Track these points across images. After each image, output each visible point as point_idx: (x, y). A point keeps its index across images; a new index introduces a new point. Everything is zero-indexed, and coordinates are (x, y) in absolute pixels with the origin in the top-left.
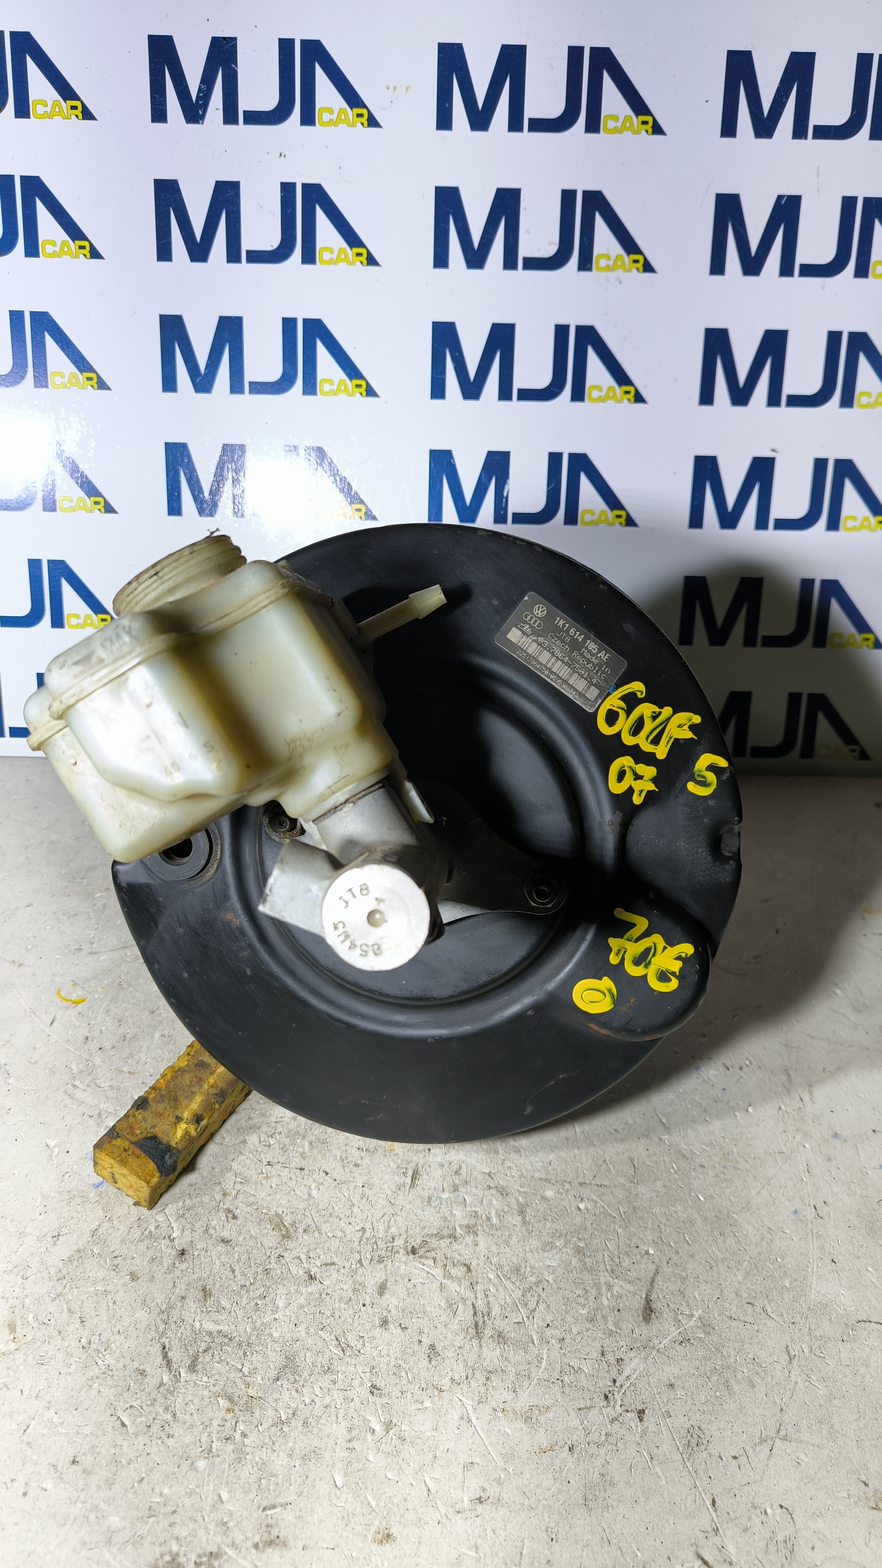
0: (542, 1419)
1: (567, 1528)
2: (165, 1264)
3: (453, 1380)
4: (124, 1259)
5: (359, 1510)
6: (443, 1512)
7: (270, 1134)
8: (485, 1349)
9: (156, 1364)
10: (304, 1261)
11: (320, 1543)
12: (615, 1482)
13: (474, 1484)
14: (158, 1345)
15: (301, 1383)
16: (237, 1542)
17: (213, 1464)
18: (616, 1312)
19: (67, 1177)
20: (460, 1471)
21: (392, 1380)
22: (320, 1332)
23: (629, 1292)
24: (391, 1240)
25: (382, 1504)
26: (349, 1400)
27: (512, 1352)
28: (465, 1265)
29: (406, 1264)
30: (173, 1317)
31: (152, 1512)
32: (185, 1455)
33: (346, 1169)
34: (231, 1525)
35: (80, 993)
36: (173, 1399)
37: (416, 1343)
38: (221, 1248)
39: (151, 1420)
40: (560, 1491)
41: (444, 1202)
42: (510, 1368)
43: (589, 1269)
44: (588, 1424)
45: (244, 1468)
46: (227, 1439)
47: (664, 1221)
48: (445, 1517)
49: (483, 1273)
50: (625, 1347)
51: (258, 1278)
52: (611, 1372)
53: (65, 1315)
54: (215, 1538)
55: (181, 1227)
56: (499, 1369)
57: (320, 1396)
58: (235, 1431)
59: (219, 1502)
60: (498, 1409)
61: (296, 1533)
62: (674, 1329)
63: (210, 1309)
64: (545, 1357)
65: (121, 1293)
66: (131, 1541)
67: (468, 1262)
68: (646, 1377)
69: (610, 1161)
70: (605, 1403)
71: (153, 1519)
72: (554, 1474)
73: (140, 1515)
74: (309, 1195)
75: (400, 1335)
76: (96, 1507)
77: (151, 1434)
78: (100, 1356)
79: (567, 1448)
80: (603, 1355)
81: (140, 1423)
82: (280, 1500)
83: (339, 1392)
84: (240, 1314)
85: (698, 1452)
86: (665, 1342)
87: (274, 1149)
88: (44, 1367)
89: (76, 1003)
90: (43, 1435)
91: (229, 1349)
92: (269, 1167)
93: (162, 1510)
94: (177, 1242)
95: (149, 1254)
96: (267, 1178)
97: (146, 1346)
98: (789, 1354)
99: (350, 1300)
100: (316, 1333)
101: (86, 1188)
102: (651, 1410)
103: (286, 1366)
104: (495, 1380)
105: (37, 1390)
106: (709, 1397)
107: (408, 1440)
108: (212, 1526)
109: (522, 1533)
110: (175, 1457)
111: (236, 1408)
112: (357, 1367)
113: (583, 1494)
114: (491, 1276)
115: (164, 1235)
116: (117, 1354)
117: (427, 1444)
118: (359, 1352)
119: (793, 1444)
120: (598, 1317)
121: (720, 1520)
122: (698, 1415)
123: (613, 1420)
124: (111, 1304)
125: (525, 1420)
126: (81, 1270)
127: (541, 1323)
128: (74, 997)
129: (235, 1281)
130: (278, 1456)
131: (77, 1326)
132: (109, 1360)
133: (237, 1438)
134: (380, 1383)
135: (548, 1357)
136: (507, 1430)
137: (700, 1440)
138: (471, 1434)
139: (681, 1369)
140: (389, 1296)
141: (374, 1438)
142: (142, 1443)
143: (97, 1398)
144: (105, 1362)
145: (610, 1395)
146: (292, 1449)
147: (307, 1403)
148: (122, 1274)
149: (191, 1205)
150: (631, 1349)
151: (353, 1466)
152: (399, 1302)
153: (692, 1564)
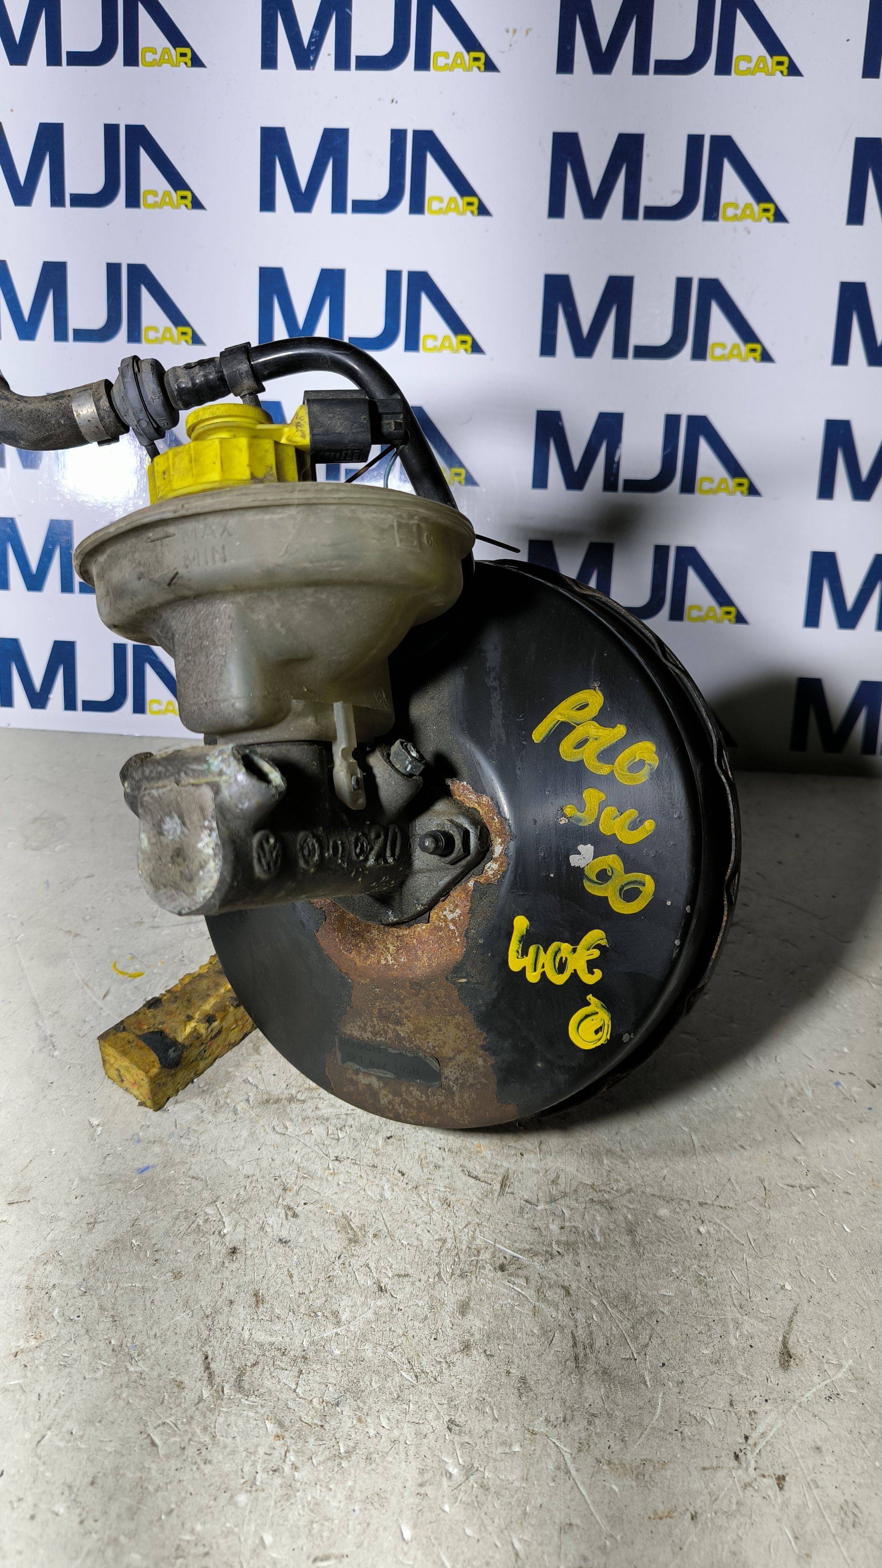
0: (657, 1477)
2: (213, 1263)
3: (547, 1421)
4: (167, 1254)
7: (339, 1126)
8: (587, 1387)
9: (196, 1376)
10: (374, 1270)
12: (750, 1563)
13: (573, 1551)
14: (200, 1354)
15: (365, 1411)
17: (256, 1499)
18: (746, 1354)
19: (108, 1159)
20: (556, 1534)
21: (474, 1416)
22: (389, 1353)
23: (763, 1333)
24: (476, 1253)
26: (420, 1435)
27: (619, 1393)
28: (563, 1287)
29: (493, 1282)
30: (218, 1323)
31: (179, 1552)
32: (223, 1486)
33: (425, 1170)
35: (137, 966)
36: (213, 1418)
37: (503, 1374)
38: (280, 1249)
39: (187, 1441)
41: (539, 1214)
42: (617, 1413)
43: (713, 1302)
44: (715, 1489)
45: (293, 1507)
46: (275, 1471)
47: (802, 1252)
49: (584, 1298)
50: (758, 1397)
51: (320, 1285)
52: (743, 1427)
53: (95, 1313)
55: (233, 1222)
56: (604, 1413)
57: (387, 1427)
58: (284, 1461)
59: (260, 1547)
60: (603, 1461)
62: (819, 1381)
63: (263, 1317)
64: (660, 1401)
65: (161, 1292)
67: (567, 1284)
68: (786, 1436)
69: (736, 1180)
70: (734, 1463)
73: (166, 1554)
74: (382, 1196)
75: (484, 1364)
76: (115, 1540)
77: (185, 1457)
78: (132, 1361)
79: (689, 1515)
80: (731, 1405)
81: (174, 1443)
82: (334, 1551)
83: (409, 1425)
84: (297, 1325)
85: (854, 1533)
86: (807, 1395)
87: (344, 1143)
88: (68, 1370)
89: (133, 977)
90: (59, 1449)
91: (282, 1365)
92: (337, 1163)
93: (192, 1551)
94: (228, 1238)
95: (195, 1251)
96: (334, 1174)
97: (185, 1354)
99: (426, 1318)
100: (385, 1354)
101: (129, 1173)
102: (794, 1477)
103: (348, 1390)
104: (599, 1426)
105: (57, 1396)
106: (866, 1467)
107: (492, 1489)
110: (212, 1487)
111: (287, 1435)
112: (433, 1397)
114: (595, 1303)
115: (213, 1230)
116: (152, 1361)
117: (516, 1497)
118: (436, 1379)
120: (725, 1359)
122: (853, 1488)
123: (746, 1486)
124: (148, 1303)
125: (636, 1477)
126: (118, 1263)
127: (655, 1362)
128: (131, 970)
129: (292, 1288)
130: (334, 1497)
131: (108, 1325)
132: (142, 1367)
133: (286, 1470)
134: (460, 1419)
135: (664, 1402)
136: (614, 1487)
137: (857, 1520)
138: (569, 1489)
139: (829, 1430)
140: (472, 1318)
141: (450, 1484)
142: (174, 1468)
143: (125, 1410)
144: (138, 1369)
145: (740, 1454)
146: (352, 1490)
147: (371, 1435)
148: (163, 1270)
149: (246, 1198)
150: (766, 1401)
151: (425, 1516)
152: (484, 1325)
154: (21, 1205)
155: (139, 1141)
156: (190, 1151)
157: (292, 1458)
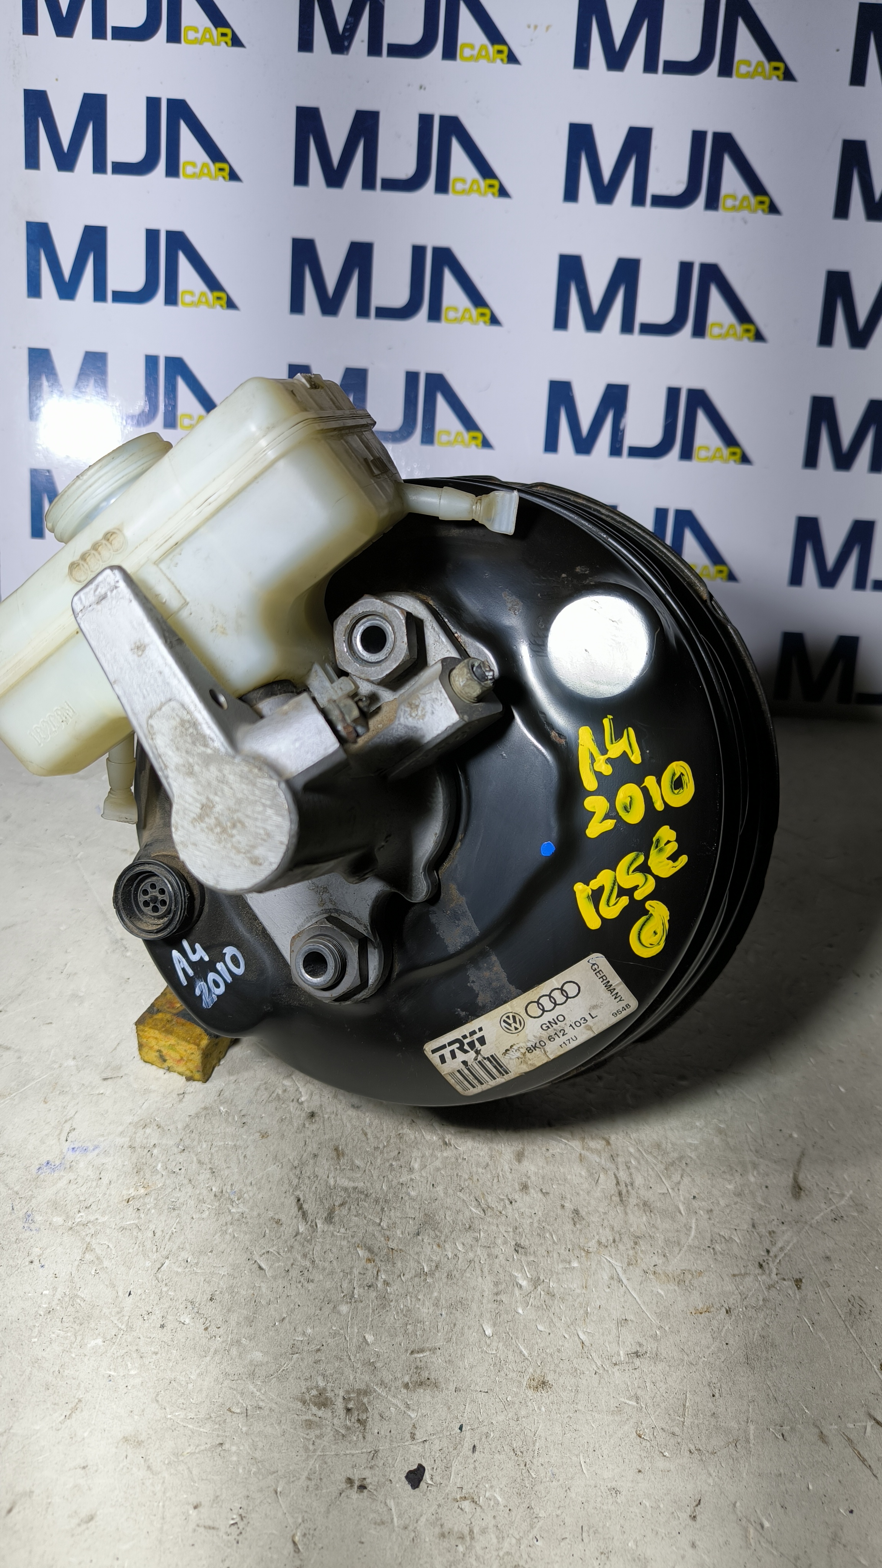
0: (696, 1283)
1: (730, 1384)
2: (295, 1125)
3: (600, 1243)
4: (253, 1118)
5: (511, 1358)
6: (599, 1363)
8: (631, 1216)
9: (291, 1214)
11: (472, 1386)
12: (777, 1344)
13: (629, 1340)
14: (292, 1198)
15: (443, 1238)
16: (387, 1381)
17: (356, 1308)
18: (764, 1188)
20: (614, 1326)
21: (536, 1240)
22: (458, 1193)
23: (776, 1171)
25: (535, 1354)
26: (493, 1256)
27: (659, 1220)
28: (603, 1139)
30: (306, 1172)
31: (294, 1349)
32: (326, 1299)
34: (378, 1365)
36: (311, 1247)
37: (559, 1207)
38: (351, 1113)
39: (290, 1265)
40: (720, 1350)
42: (658, 1235)
43: (732, 1148)
44: (744, 1290)
45: (389, 1314)
46: (370, 1286)
47: (805, 1108)
48: (601, 1368)
49: (622, 1147)
50: (776, 1220)
51: (391, 1141)
52: (764, 1243)
53: (195, 1166)
54: (363, 1377)
55: (309, 1092)
56: (647, 1235)
57: (463, 1251)
58: (377, 1279)
59: (364, 1343)
60: (648, 1271)
61: (447, 1376)
63: (344, 1167)
64: (694, 1226)
65: (252, 1148)
66: (276, 1375)
67: (606, 1136)
68: (801, 1249)
70: (759, 1271)
71: (295, 1356)
72: (712, 1332)
73: (284, 1351)
75: (541, 1200)
76: (238, 1341)
77: (290, 1278)
78: (233, 1204)
79: (724, 1310)
81: (278, 1267)
82: (428, 1345)
83: (482, 1248)
84: (375, 1173)
85: (861, 1320)
88: (177, 1212)
90: (177, 1273)
91: (366, 1205)
93: (306, 1348)
94: (305, 1105)
95: (278, 1115)
97: (280, 1198)
99: (487, 1165)
100: (455, 1194)
102: (809, 1280)
103: (426, 1223)
104: (643, 1245)
105: (170, 1232)
106: (867, 1270)
107: (558, 1296)
108: (358, 1366)
109: (683, 1386)
110: (317, 1300)
112: (500, 1226)
113: (744, 1353)
114: (632, 1150)
115: (292, 1098)
116: (250, 1203)
117: (578, 1301)
118: (501, 1213)
120: (746, 1192)
122: (858, 1286)
123: (770, 1287)
124: (241, 1158)
125: (678, 1283)
126: (209, 1126)
127: (687, 1195)
129: (368, 1143)
130: (424, 1304)
131: (208, 1176)
132: (242, 1208)
133: (379, 1286)
134: (524, 1242)
135: (697, 1226)
136: (660, 1291)
137: (862, 1309)
138: (622, 1293)
139: (836, 1244)
140: (527, 1164)
141: (521, 1292)
142: (281, 1286)
143: (232, 1242)
144: (240, 1210)
145: (764, 1264)
146: (438, 1299)
147: (450, 1257)
148: (251, 1131)
150: (783, 1223)
151: (502, 1317)
152: (538, 1170)
153: (864, 1424)
154: (115, 1080)
157: (384, 1277)
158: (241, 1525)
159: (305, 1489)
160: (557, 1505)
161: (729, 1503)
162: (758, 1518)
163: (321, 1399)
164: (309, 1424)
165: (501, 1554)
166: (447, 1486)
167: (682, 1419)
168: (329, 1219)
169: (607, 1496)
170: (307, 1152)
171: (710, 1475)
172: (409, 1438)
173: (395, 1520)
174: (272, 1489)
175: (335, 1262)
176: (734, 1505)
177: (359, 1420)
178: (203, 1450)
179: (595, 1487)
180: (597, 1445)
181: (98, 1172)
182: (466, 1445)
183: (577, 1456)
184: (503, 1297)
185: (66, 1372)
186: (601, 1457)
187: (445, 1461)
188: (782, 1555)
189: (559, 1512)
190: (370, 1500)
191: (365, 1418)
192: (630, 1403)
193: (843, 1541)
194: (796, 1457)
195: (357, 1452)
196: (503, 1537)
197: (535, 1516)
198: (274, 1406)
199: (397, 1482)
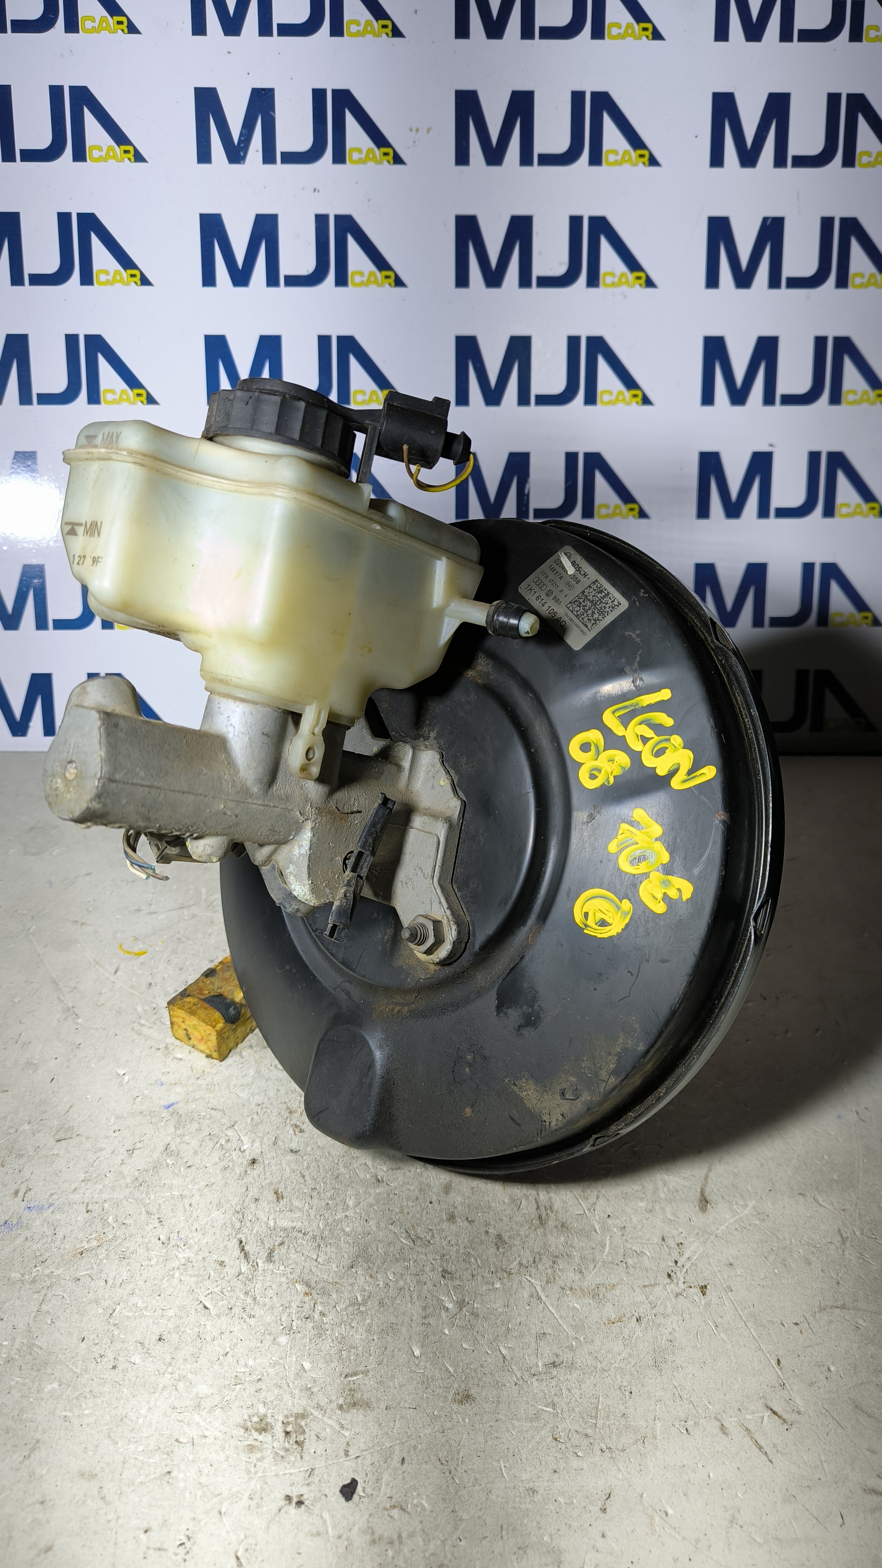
0: (609, 1295)
1: (639, 1386)
3: (520, 1264)
4: (198, 1168)
5: (437, 1375)
6: (519, 1375)
8: (549, 1237)
9: (234, 1256)
10: (370, 1167)
11: (402, 1404)
12: (683, 1347)
13: (547, 1351)
14: (235, 1240)
15: (375, 1269)
16: (322, 1404)
17: (294, 1339)
18: (673, 1203)
19: (138, 1100)
20: (533, 1341)
21: (462, 1265)
22: (390, 1226)
23: (684, 1187)
25: (460, 1370)
26: (421, 1283)
27: (576, 1239)
30: (247, 1216)
31: (238, 1381)
32: (267, 1332)
34: (315, 1390)
35: (141, 946)
36: (252, 1285)
37: (483, 1234)
38: (290, 1157)
39: (233, 1303)
40: (630, 1355)
42: (575, 1253)
44: (654, 1299)
45: (325, 1342)
46: (307, 1318)
48: (521, 1379)
50: (684, 1233)
51: (328, 1182)
52: (673, 1255)
53: (144, 1216)
54: (300, 1402)
55: (250, 1140)
56: (565, 1254)
57: (394, 1280)
58: (314, 1311)
59: (302, 1371)
60: (567, 1288)
61: (379, 1396)
62: (730, 1217)
63: (284, 1208)
64: (608, 1243)
65: (197, 1197)
66: (220, 1405)
68: (706, 1258)
70: (668, 1280)
71: (238, 1387)
72: (624, 1340)
73: (228, 1383)
75: (467, 1228)
76: (184, 1376)
77: (233, 1315)
78: (180, 1250)
79: (634, 1319)
80: (663, 1240)
81: (222, 1306)
82: (361, 1368)
83: (411, 1276)
84: (312, 1212)
88: (127, 1261)
89: (139, 954)
90: (128, 1317)
91: (304, 1242)
93: (248, 1379)
94: (247, 1152)
95: (221, 1165)
97: (223, 1242)
98: (841, 1236)
99: (417, 1198)
100: (386, 1227)
101: (157, 1109)
102: (713, 1286)
103: (359, 1255)
104: (561, 1263)
105: (121, 1280)
106: (767, 1274)
107: (481, 1315)
108: (297, 1392)
109: (596, 1391)
110: (258, 1334)
112: (428, 1255)
113: (653, 1357)
115: (234, 1147)
116: (196, 1248)
117: (500, 1319)
118: (429, 1242)
119: (852, 1312)
120: (657, 1208)
121: (786, 1377)
122: (758, 1289)
124: (187, 1206)
125: (593, 1296)
126: (157, 1178)
127: (602, 1215)
128: (136, 950)
129: (305, 1185)
130: (357, 1331)
131: (156, 1225)
132: (188, 1253)
133: (316, 1317)
134: (450, 1268)
135: (611, 1242)
136: (576, 1305)
138: (541, 1309)
139: (739, 1251)
140: (455, 1195)
141: (448, 1315)
142: (225, 1323)
143: (179, 1285)
144: (185, 1255)
145: (672, 1274)
146: (370, 1326)
147: (381, 1286)
148: (196, 1181)
149: (259, 1121)
150: (690, 1235)
151: (429, 1339)
152: (465, 1200)
153: (762, 1414)
154: (68, 1141)
155: (162, 1085)
156: (207, 1089)
158: (188, 1545)
159: (247, 1508)
160: (479, 1507)
161: (636, 1494)
162: (663, 1506)
163: (263, 1425)
164: (251, 1448)
165: (427, 1555)
166: (377, 1496)
167: (595, 1421)
168: (270, 1258)
169: (525, 1496)
170: (249, 1197)
171: (620, 1470)
172: (343, 1455)
173: (330, 1530)
174: (216, 1510)
175: (275, 1298)
176: (641, 1496)
177: (297, 1442)
178: (152, 1479)
179: (514, 1488)
180: (516, 1450)
181: (53, 1228)
182: (396, 1458)
183: (498, 1461)
184: (431, 1320)
185: (25, 1416)
186: (519, 1461)
187: (376, 1474)
188: (684, 1538)
189: (480, 1514)
190: (307, 1514)
191: (302, 1439)
192: (548, 1409)
193: (740, 1522)
194: (698, 1449)
195: (295, 1471)
196: (429, 1540)
197: (458, 1518)
198: (218, 1434)
199: (332, 1496)
